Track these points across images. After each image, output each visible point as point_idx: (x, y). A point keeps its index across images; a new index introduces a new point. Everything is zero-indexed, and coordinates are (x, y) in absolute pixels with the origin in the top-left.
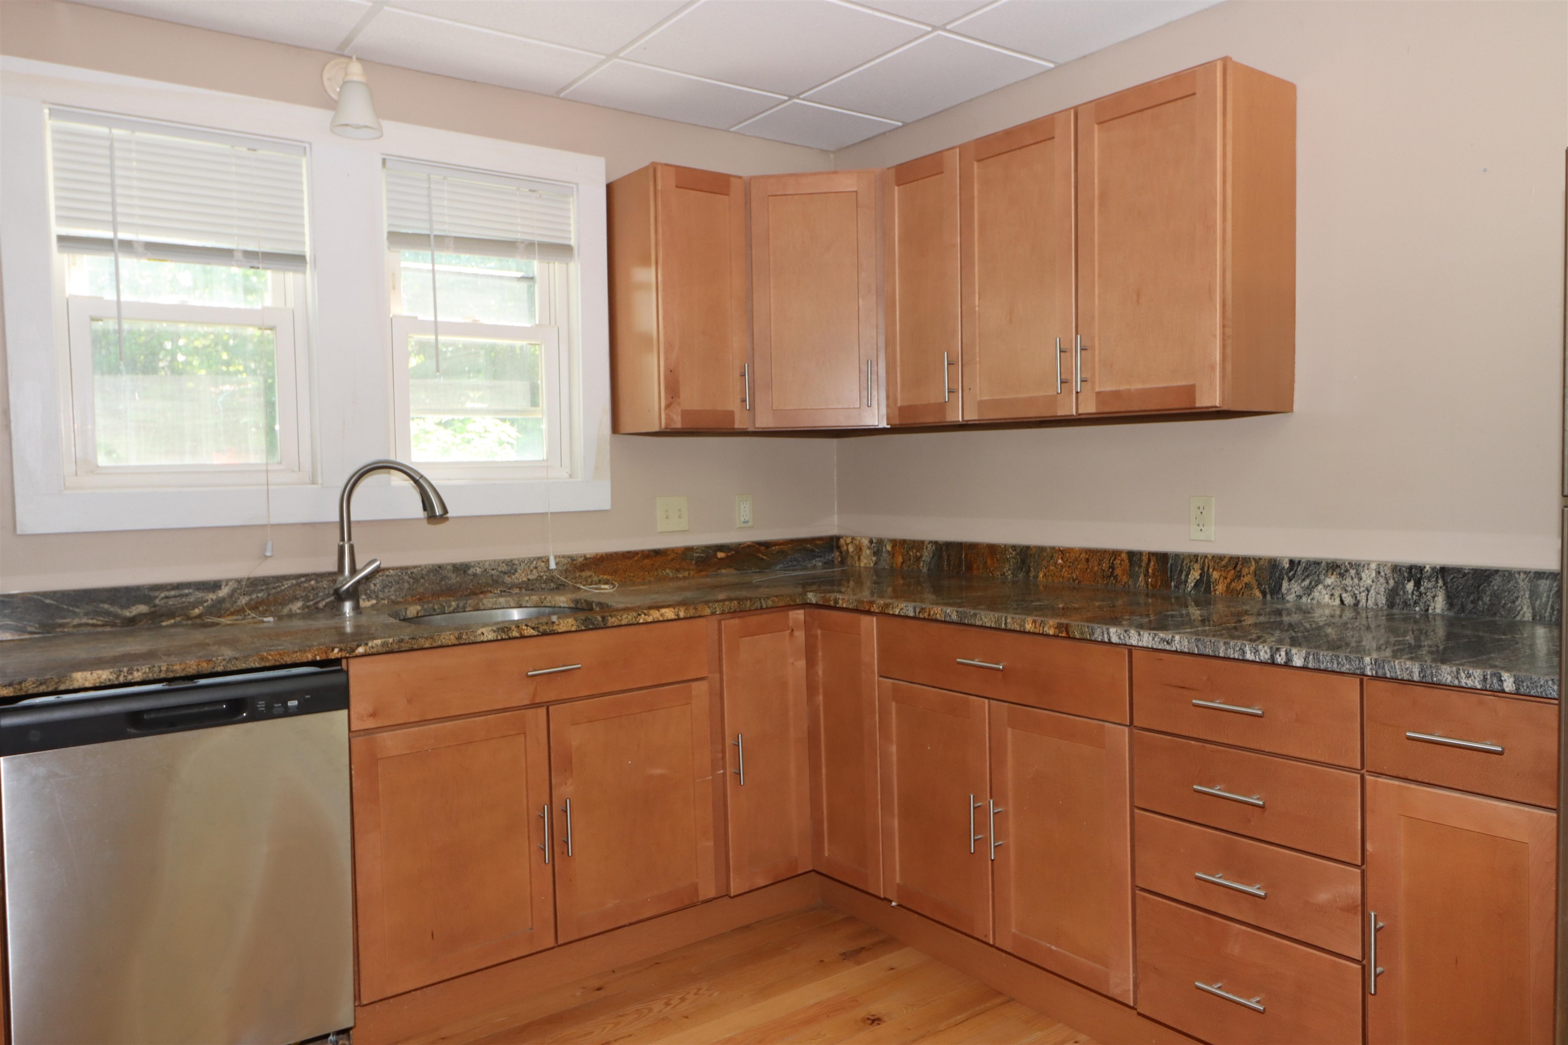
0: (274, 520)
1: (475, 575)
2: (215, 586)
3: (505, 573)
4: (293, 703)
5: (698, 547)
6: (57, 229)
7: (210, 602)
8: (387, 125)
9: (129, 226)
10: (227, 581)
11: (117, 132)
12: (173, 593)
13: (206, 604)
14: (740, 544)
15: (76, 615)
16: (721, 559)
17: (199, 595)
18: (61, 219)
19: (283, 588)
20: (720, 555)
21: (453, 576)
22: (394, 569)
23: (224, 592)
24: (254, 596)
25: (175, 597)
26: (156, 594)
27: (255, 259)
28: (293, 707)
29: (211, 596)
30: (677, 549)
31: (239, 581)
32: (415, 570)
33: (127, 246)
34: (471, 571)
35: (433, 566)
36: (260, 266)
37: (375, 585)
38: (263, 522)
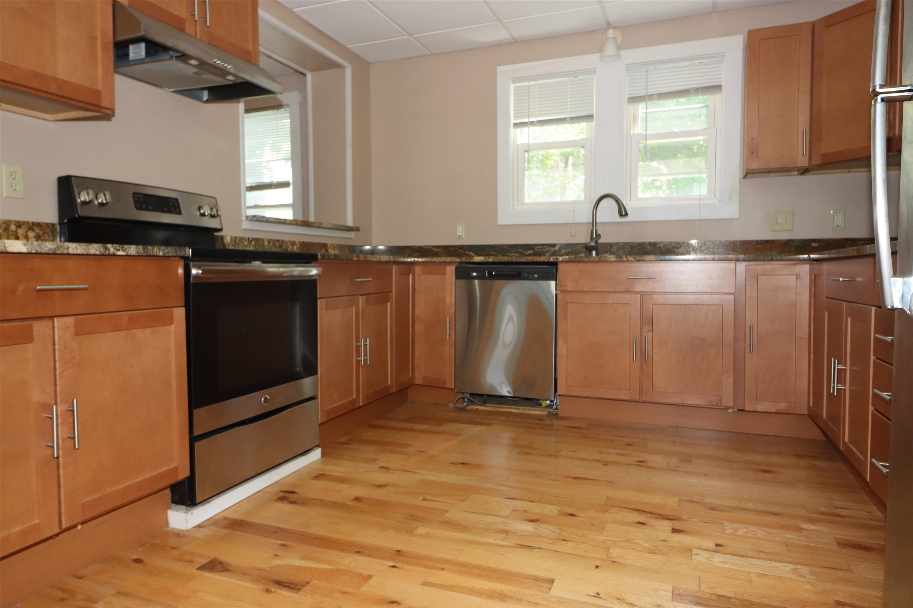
0: (577, 221)
1: (660, 247)
2: (554, 245)
3: (675, 247)
4: (536, 276)
5: (796, 240)
6: (513, 121)
7: (552, 251)
8: (623, 53)
9: (534, 116)
10: (558, 244)
11: (532, 83)
12: (540, 247)
13: (551, 252)
14: (830, 239)
15: (512, 252)
16: (815, 247)
17: (549, 248)
18: (515, 117)
19: (578, 248)
20: (813, 245)
21: (649, 247)
22: (622, 243)
23: (557, 248)
24: (567, 250)
25: (541, 248)
26: (535, 247)
27: (574, 119)
28: (536, 277)
29: (553, 249)
30: (782, 240)
31: (562, 244)
32: (631, 244)
33: (532, 123)
34: (658, 245)
35: (640, 242)
36: (575, 122)
37: (614, 249)
38: (572, 222)
